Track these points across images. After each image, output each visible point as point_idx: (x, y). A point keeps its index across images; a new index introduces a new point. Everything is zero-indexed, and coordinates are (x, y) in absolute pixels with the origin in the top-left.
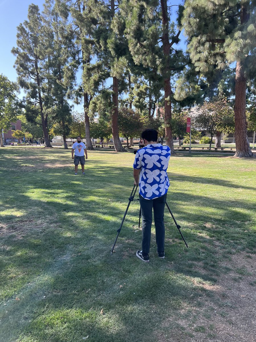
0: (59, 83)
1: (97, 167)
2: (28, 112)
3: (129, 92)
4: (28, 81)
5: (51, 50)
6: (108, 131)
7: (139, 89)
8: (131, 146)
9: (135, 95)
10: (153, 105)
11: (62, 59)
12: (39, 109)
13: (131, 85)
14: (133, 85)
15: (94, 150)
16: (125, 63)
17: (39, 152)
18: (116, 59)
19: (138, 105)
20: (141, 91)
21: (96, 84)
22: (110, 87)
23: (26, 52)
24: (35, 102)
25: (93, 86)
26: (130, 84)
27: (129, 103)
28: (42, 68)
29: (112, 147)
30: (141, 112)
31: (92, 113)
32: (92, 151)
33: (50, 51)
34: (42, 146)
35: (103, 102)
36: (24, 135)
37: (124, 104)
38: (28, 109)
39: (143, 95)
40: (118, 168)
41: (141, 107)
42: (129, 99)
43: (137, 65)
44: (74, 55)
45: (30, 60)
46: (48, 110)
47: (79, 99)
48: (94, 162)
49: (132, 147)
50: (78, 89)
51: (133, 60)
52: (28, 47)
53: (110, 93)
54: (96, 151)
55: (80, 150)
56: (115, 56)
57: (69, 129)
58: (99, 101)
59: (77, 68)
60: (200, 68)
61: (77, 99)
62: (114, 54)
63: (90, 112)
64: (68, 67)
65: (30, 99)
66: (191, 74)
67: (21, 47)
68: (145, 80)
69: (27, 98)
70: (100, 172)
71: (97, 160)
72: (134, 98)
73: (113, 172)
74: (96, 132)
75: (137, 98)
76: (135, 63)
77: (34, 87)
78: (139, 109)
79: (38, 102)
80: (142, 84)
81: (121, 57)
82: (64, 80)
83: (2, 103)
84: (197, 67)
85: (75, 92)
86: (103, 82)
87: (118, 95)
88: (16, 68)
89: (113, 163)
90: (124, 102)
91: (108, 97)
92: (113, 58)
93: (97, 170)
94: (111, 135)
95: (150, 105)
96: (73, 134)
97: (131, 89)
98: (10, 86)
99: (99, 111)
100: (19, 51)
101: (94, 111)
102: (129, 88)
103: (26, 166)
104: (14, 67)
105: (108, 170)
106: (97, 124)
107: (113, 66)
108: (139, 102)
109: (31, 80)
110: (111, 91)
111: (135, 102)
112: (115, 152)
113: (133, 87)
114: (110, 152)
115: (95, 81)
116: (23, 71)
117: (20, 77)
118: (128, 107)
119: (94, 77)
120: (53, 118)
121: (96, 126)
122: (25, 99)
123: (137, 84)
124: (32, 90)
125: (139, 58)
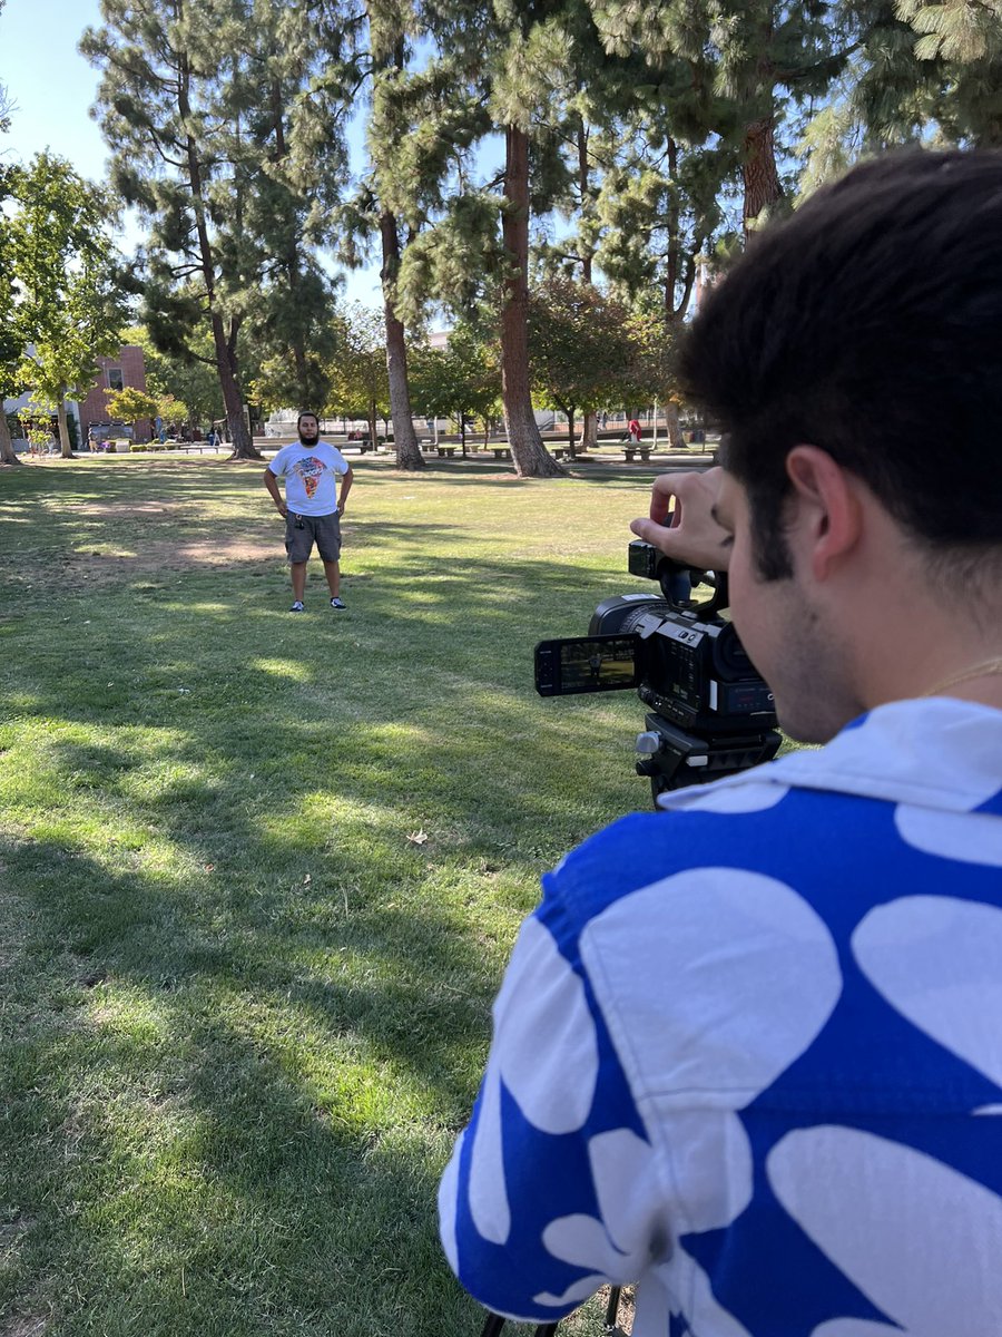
0: (273, 176)
1: (416, 565)
2: (157, 310)
3: (580, 211)
4: (152, 177)
5: (237, 25)
6: (486, 385)
7: (623, 196)
8: (588, 449)
9: (605, 220)
10: (685, 263)
11: (284, 60)
12: (201, 296)
13: (588, 178)
14: (600, 178)
15: (424, 471)
16: (558, 49)
17: (197, 481)
18: (517, 37)
19: (619, 266)
20: (632, 202)
21: (432, 165)
22: (491, 180)
23: (141, 45)
24: (186, 266)
25: (412, 176)
26: (585, 174)
27: (579, 260)
28: (207, 115)
29: (504, 453)
30: (632, 296)
31: (412, 305)
32: (416, 474)
33: (235, 32)
34: (225, 451)
35: (459, 251)
36: (153, 408)
37: (560, 265)
38: (157, 299)
39: (643, 220)
40: (513, 570)
41: (632, 272)
42: (579, 243)
43: (614, 55)
44: (333, 42)
45: (156, 83)
46: (235, 297)
47: (359, 244)
48: (408, 531)
49: (591, 452)
50: (354, 200)
51: (596, 30)
52: (146, 24)
53: (489, 205)
54: (436, 475)
55: (311, 485)
56: (511, 25)
57: (324, 379)
58: (441, 248)
59: (349, 100)
60: (943, 40)
61: (350, 243)
62: (509, 14)
63: (406, 301)
64: (308, 97)
65: (163, 254)
66: (887, 78)
67: (117, 23)
68: (650, 151)
69: (151, 249)
70: (419, 597)
71: (424, 522)
72: (602, 235)
73: (484, 596)
74: (436, 390)
75: (613, 234)
76: (604, 48)
77: (176, 200)
78: (625, 284)
79: (199, 268)
80: (637, 171)
81: (542, 22)
82: (295, 163)
83: (52, 276)
84: (924, 35)
85: (344, 216)
86: (458, 158)
87: (527, 220)
88: (102, 117)
89: (497, 535)
90: (559, 255)
91: (485, 226)
92: (503, 33)
93: (411, 580)
94: (499, 402)
95: (673, 267)
96: (345, 401)
97: (589, 197)
98: (82, 200)
99: (443, 295)
100: (110, 44)
101: (421, 291)
102: (578, 193)
103: (96, 554)
104: (93, 113)
105: (460, 585)
106: (438, 354)
107: (504, 71)
108: (621, 250)
109: (166, 170)
110: (497, 197)
111: (607, 251)
112: (514, 477)
113: (597, 185)
114: (494, 477)
115: (422, 151)
116: (128, 133)
117: (120, 157)
118: (574, 278)
119: (420, 136)
120: (256, 332)
121: (439, 363)
122: (145, 256)
123: (617, 173)
124: (168, 212)
125: (624, 16)
